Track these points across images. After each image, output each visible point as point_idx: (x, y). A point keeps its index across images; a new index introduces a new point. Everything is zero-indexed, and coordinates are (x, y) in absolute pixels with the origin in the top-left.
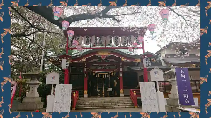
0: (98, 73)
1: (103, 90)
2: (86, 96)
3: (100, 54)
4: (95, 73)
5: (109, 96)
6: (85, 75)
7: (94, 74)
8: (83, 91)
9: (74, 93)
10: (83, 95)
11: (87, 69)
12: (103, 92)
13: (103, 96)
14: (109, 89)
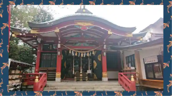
0: (75, 51)
1: (81, 72)
2: (58, 79)
3: (79, 24)
4: (72, 51)
5: (88, 80)
6: (59, 53)
7: (70, 52)
8: (55, 73)
9: (37, 77)
10: (55, 77)
11: (61, 46)
12: (81, 75)
13: (81, 80)
14: (88, 71)
